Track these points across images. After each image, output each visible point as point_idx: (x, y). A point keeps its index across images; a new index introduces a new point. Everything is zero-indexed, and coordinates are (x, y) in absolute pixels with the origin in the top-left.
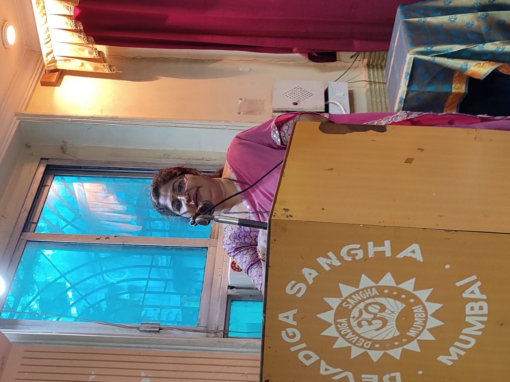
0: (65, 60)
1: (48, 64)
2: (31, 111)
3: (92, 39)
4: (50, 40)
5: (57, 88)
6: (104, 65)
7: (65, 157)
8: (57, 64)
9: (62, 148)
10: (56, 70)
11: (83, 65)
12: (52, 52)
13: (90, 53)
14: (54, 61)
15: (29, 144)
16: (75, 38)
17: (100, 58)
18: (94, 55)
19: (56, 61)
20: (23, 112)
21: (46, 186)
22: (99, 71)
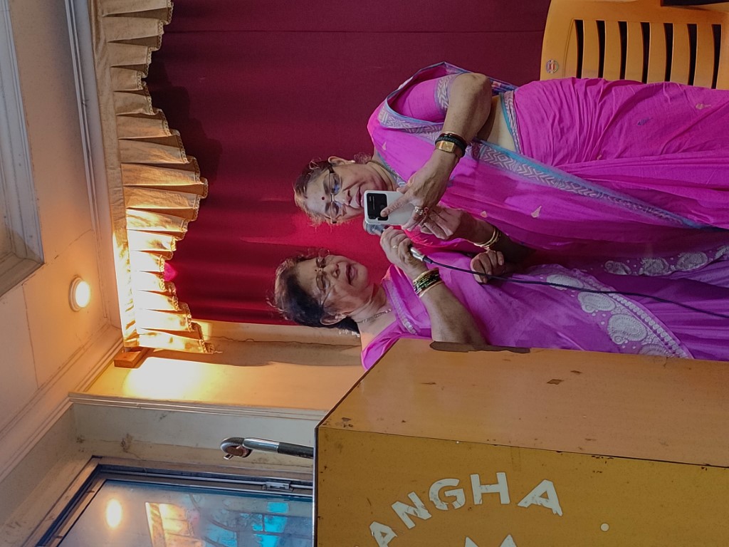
0: (150, 334)
1: (128, 339)
3: (186, 306)
4: (133, 307)
5: (133, 370)
6: (198, 342)
7: (126, 455)
8: (138, 340)
9: (123, 444)
10: (137, 349)
11: (171, 340)
12: (133, 323)
13: (182, 324)
14: (136, 335)
15: (82, 438)
16: (166, 303)
17: (195, 333)
18: (187, 326)
19: (137, 336)
21: (91, 491)
22: (191, 350)
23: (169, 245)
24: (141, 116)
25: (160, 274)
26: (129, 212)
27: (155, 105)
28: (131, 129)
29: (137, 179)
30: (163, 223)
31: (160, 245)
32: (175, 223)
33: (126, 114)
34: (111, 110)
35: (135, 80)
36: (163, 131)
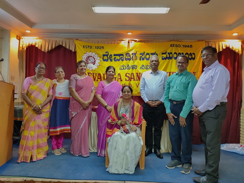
0: (22, 41)
2: (11, 33)
3: (27, 47)
4: (27, 39)
5: (16, 38)
10: (20, 39)
11: (22, 45)
12: (24, 39)
13: (24, 47)
14: (22, 39)
16: (28, 44)
17: (23, 48)
20: (11, 31)
22: (20, 48)
23: (37, 46)
24: (56, 44)
25: (32, 44)
26: (42, 40)
27: (57, 46)
28: (54, 42)
29: (47, 42)
30: (40, 45)
31: (37, 44)
32: (40, 47)
33: (56, 42)
34: (57, 39)
35: (61, 44)
36: (54, 47)
